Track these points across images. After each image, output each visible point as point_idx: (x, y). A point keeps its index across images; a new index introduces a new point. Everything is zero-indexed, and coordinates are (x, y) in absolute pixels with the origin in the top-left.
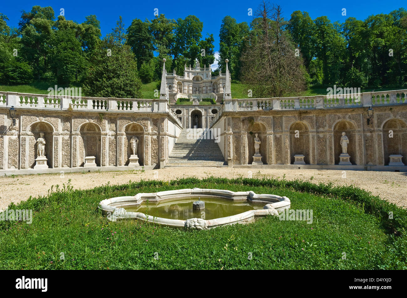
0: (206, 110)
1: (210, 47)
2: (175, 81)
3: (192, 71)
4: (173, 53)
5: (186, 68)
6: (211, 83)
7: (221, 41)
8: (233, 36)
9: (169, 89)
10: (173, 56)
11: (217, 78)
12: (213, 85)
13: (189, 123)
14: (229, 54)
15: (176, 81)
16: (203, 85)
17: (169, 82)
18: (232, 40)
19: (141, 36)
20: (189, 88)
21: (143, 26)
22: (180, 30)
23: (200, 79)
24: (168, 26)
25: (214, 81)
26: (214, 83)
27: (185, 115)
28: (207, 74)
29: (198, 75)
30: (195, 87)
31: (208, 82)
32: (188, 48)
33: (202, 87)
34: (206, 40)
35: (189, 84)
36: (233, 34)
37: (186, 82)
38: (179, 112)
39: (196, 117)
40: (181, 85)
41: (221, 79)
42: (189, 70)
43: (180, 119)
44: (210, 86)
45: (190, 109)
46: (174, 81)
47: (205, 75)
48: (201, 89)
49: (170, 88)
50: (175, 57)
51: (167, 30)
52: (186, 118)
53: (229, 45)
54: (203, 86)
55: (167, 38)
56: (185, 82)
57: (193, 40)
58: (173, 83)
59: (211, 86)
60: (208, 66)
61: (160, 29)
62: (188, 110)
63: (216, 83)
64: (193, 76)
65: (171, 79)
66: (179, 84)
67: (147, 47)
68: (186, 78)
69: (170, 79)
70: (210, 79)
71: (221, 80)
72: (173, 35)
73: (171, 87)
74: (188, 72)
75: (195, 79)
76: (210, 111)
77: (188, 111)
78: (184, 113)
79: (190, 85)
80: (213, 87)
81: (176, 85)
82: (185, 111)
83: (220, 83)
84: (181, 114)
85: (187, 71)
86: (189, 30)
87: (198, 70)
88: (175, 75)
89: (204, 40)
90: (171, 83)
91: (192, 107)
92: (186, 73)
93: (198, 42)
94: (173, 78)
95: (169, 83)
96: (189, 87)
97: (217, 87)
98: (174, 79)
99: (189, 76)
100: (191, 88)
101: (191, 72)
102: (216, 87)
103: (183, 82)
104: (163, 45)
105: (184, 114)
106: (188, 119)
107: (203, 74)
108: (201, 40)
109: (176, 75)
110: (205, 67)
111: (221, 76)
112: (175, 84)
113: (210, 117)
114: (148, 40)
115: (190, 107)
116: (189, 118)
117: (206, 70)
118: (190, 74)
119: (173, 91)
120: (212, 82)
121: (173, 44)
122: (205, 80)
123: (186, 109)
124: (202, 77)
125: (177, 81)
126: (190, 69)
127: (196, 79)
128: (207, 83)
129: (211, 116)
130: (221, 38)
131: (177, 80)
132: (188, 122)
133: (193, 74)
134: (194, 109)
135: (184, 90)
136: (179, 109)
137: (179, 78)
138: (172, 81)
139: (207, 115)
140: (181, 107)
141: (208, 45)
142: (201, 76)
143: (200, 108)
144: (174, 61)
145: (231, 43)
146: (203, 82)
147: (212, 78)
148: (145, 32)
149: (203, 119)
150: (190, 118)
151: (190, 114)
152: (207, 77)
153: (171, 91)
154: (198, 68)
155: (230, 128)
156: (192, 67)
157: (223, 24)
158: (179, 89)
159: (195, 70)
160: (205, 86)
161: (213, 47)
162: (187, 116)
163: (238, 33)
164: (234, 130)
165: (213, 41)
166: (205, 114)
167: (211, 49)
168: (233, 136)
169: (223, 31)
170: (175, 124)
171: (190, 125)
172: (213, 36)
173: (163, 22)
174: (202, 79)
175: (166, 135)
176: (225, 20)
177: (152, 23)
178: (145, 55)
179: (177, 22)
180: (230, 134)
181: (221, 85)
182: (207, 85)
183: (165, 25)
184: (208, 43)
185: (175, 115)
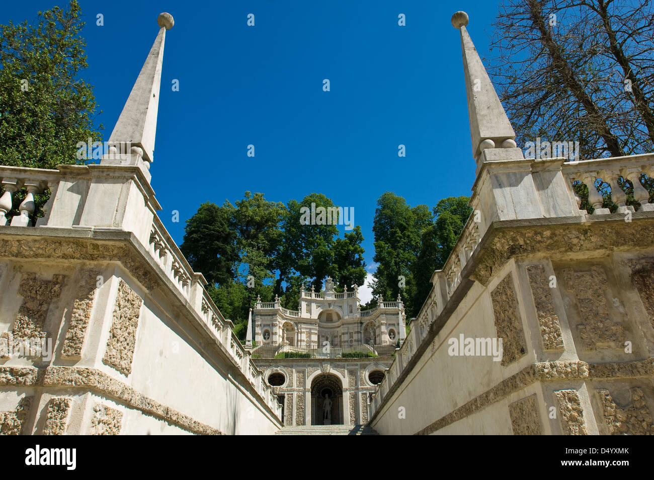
0: (352, 373)
1: (355, 251)
2: (279, 320)
3: (318, 299)
4: (278, 266)
5: (303, 294)
6: (361, 326)
7: (377, 240)
8: (403, 228)
9: (265, 338)
10: (278, 272)
11: (374, 313)
12: (366, 330)
13: (304, 412)
14: (396, 264)
15: (281, 322)
16: (341, 330)
17: (265, 323)
18: (401, 238)
19: (214, 230)
20: (310, 337)
21: (219, 214)
22: (294, 222)
23: (335, 318)
24: (270, 214)
25: (366, 319)
26: (367, 325)
27: (295, 386)
28: (351, 306)
29: (331, 308)
30: (323, 336)
31: (355, 323)
32: (308, 255)
33: (340, 336)
34: (345, 237)
35: (310, 329)
36: (402, 225)
37: (304, 323)
38: (277, 379)
39: (327, 395)
40: (293, 329)
41: (382, 314)
42: (310, 298)
43: (281, 399)
44: (358, 332)
45: (308, 370)
46: (276, 320)
47: (345, 307)
48: (337, 340)
49: (267, 337)
50: (281, 276)
51: (267, 221)
52: (299, 396)
53: (394, 247)
54: (343, 334)
55: (266, 236)
56: (301, 323)
57: (320, 240)
58: (274, 325)
59: (361, 333)
60: (351, 290)
61: (252, 219)
62: (304, 372)
63: (371, 324)
64: (320, 310)
65: (269, 315)
66: (288, 328)
67: (224, 253)
68: (304, 314)
69: (267, 315)
70: (357, 315)
71: (383, 317)
72: (279, 229)
73: (269, 335)
74: (309, 303)
75: (324, 317)
76: (366, 374)
77: (304, 376)
78: (291, 381)
79: (312, 331)
80: (364, 333)
81: (281, 331)
82: (295, 375)
83: (382, 324)
84: (284, 386)
85: (306, 300)
87: (330, 297)
88: (278, 306)
89: (343, 239)
90: (269, 325)
91: (314, 366)
92: (304, 305)
93: (330, 244)
94: (274, 314)
95: (265, 326)
96: (309, 334)
97: (374, 333)
98: (276, 315)
99: (309, 310)
100: (315, 338)
101: (316, 302)
102: (372, 334)
103: (297, 324)
104: (259, 249)
105: (290, 385)
106: (302, 399)
107: (341, 307)
108: (335, 239)
109: (281, 308)
110: (346, 291)
111: (382, 306)
112: (278, 327)
113: (366, 394)
114: (227, 239)
115: (309, 366)
116: (304, 395)
117: (349, 296)
118: (314, 306)
119: (272, 342)
120: (361, 323)
121: (279, 249)
122: (347, 317)
123: (298, 372)
124: (341, 313)
125: (284, 321)
126: (313, 295)
127: (326, 317)
128: (350, 326)
129: (367, 389)
130: (376, 235)
131: (284, 318)
132: (301, 409)
133: (319, 306)
134: (318, 372)
135: (299, 343)
136: (280, 370)
137: (288, 313)
138: (272, 320)
139: (357, 389)
140: (285, 366)
141: (352, 248)
142: (338, 310)
143: (336, 367)
144: (279, 282)
145: (399, 242)
146: (343, 325)
147: (362, 315)
148: (222, 225)
149: (347, 397)
150: (309, 395)
151: (309, 385)
152: (351, 312)
153: (268, 343)
154: (331, 292)
155: (562, 335)
156: (318, 290)
157: (380, 207)
158: (287, 339)
159: (324, 298)
160: (347, 333)
161: (362, 252)
162: (299, 391)
163: (412, 223)
164: (591, 346)
165: (361, 240)
166: (350, 385)
167: (357, 256)
168: (592, 395)
169: (380, 220)
170: (233, 380)
171: (309, 418)
172: (361, 230)
173: (259, 207)
174: (339, 318)
175: (96, 391)
176: (383, 200)
177: (237, 208)
178: (219, 269)
179: (287, 207)
180: (573, 377)
181: (383, 328)
182: (351, 331)
183: (263, 212)
184: (350, 244)
185: (267, 387)
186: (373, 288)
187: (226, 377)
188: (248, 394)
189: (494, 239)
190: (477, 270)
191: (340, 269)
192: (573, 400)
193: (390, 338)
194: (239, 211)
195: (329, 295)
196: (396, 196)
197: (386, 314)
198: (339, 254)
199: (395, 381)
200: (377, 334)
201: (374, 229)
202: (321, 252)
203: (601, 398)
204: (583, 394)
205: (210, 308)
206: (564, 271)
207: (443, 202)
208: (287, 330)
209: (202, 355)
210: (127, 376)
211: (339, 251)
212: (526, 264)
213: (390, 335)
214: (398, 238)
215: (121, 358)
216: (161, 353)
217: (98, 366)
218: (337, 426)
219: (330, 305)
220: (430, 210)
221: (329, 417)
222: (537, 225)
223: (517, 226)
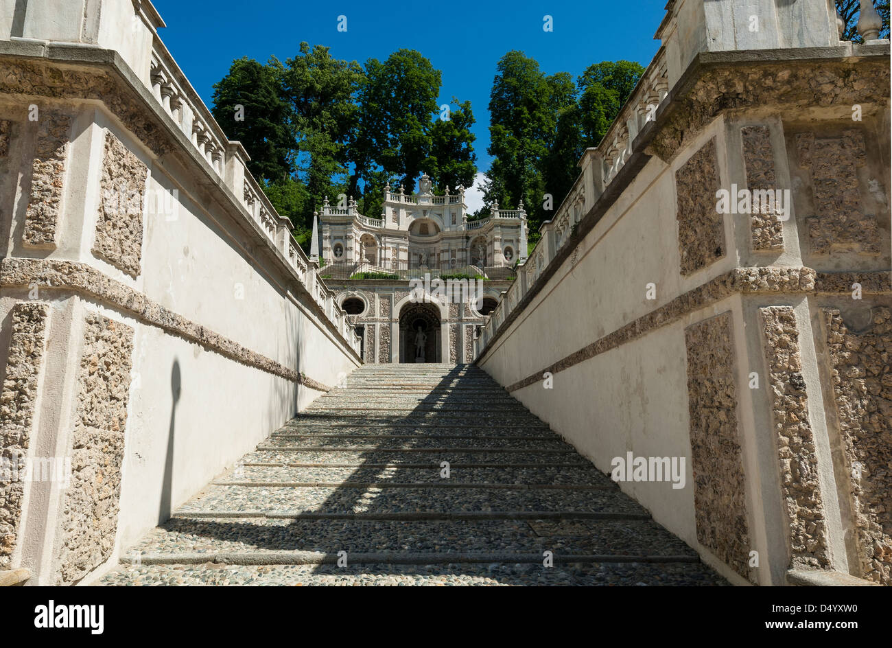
1: (462, 138)
2: (356, 231)
3: (409, 204)
4: (353, 157)
5: (388, 196)
6: (467, 242)
7: (494, 123)
8: (532, 107)
9: (336, 255)
10: (353, 165)
11: (485, 225)
12: (473, 247)
13: (390, 347)
14: (520, 158)
15: (356, 234)
16: (440, 247)
17: (336, 234)
18: (528, 120)
19: (256, 101)
20: (397, 254)
21: (263, 76)
22: (374, 92)
23: (431, 230)
24: (339, 79)
25: (475, 233)
26: (475, 241)
27: (378, 316)
28: (454, 215)
29: (427, 217)
30: (415, 254)
31: (459, 238)
32: (395, 143)
33: (439, 255)
34: (449, 116)
35: (398, 244)
36: (531, 101)
37: (389, 236)
38: (354, 306)
39: (420, 328)
40: (374, 244)
41: (497, 226)
42: (397, 202)
43: (359, 331)
44: (462, 250)
45: (394, 295)
46: (351, 231)
47: (447, 217)
48: (434, 260)
49: (338, 253)
50: (356, 170)
51: (335, 89)
52: (382, 328)
53: (518, 135)
54: (443, 251)
55: (334, 113)
56: (385, 235)
57: (413, 120)
58: (348, 238)
59: (466, 251)
60: (456, 194)
61: (312, 88)
62: (389, 298)
63: (481, 240)
64: (412, 219)
65: (342, 224)
66: (368, 242)
67: (273, 136)
68: (389, 224)
69: (338, 224)
70: (463, 227)
71: (498, 230)
72: (354, 103)
73: (341, 250)
74: (397, 208)
75: (417, 229)
77: (390, 302)
78: (373, 308)
79: (400, 247)
80: (471, 251)
81: (358, 245)
82: (378, 301)
83: (495, 240)
84: (363, 315)
85: (392, 205)
86: (400, 89)
87: (426, 202)
88: (353, 213)
90: (341, 238)
91: (403, 290)
92: (389, 211)
93: (427, 126)
94: (348, 222)
95: (335, 238)
96: (397, 251)
97: (485, 251)
98: (350, 223)
99: (397, 218)
100: (404, 256)
101: (406, 207)
102: (482, 253)
103: (379, 237)
104: (323, 130)
105: (372, 313)
106: (387, 331)
107: (440, 215)
108: (434, 119)
109: (357, 215)
110: (447, 194)
111: (497, 216)
112: (353, 241)
113: (472, 327)
114: (276, 114)
115: (397, 289)
116: (390, 327)
117: (452, 200)
118: (403, 213)
119: (346, 260)
120: (468, 238)
121: (353, 132)
122: (448, 230)
123: (382, 297)
124: (440, 224)
125: (362, 233)
126: (402, 198)
127: (420, 229)
128: (453, 241)
129: (473, 321)
130: (493, 115)
131: (361, 229)
132: (386, 345)
133: (410, 214)
134: (408, 299)
135: (383, 262)
136: (357, 294)
137: (367, 222)
138: (346, 231)
139: (461, 320)
140: (364, 290)
141: (457, 134)
142: (436, 219)
144: (353, 180)
145: (525, 127)
146: (442, 239)
147: (469, 227)
148: (269, 93)
149: (446, 331)
150: (396, 327)
151: (396, 314)
152: (454, 222)
153: (341, 262)
154: (427, 195)
155: (782, 230)
156: (409, 191)
157: (501, 74)
158: (367, 256)
159: (417, 203)
160: (447, 251)
161: (472, 139)
162: (383, 321)
163: (545, 99)
164: (824, 247)
165: (471, 121)
166: (452, 316)
167: (464, 145)
168: (814, 315)
169: (500, 93)
170: (295, 299)
171: (396, 355)
172: (472, 108)
173: (322, 67)
174: (438, 230)
175: (85, 295)
176: (506, 63)
177: (289, 69)
178: (268, 159)
179: (364, 70)
180: (791, 289)
181: (497, 246)
182: (453, 248)
183: (328, 76)
184: (455, 127)
185: (341, 314)
186: (485, 191)
187: (284, 294)
188: (315, 319)
189: (696, 83)
190: (658, 137)
191: (441, 163)
192: (787, 320)
193: (506, 258)
194: (292, 73)
195: (424, 199)
196: (527, 57)
197: (502, 227)
198: (439, 142)
199: (513, 308)
200: (488, 252)
201: (491, 107)
202: (414, 137)
203: (827, 319)
204: (802, 313)
205: (256, 197)
206: (799, 137)
207: (593, 68)
208: (367, 245)
209: (248, 260)
210: (135, 278)
211: (440, 138)
212: (741, 124)
213: (505, 254)
214: (525, 121)
215: (123, 252)
216: (186, 252)
217: (85, 258)
218: (433, 365)
219: (425, 212)
220: (574, 81)
221: (423, 353)
222: (767, 61)
223: (738, 62)
